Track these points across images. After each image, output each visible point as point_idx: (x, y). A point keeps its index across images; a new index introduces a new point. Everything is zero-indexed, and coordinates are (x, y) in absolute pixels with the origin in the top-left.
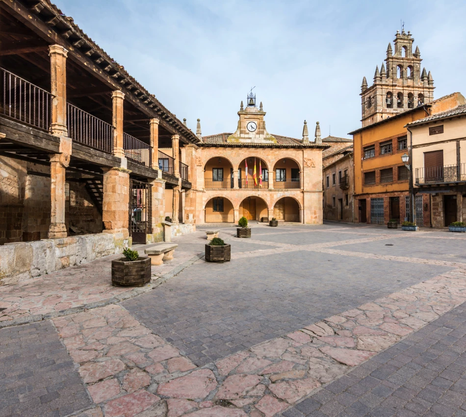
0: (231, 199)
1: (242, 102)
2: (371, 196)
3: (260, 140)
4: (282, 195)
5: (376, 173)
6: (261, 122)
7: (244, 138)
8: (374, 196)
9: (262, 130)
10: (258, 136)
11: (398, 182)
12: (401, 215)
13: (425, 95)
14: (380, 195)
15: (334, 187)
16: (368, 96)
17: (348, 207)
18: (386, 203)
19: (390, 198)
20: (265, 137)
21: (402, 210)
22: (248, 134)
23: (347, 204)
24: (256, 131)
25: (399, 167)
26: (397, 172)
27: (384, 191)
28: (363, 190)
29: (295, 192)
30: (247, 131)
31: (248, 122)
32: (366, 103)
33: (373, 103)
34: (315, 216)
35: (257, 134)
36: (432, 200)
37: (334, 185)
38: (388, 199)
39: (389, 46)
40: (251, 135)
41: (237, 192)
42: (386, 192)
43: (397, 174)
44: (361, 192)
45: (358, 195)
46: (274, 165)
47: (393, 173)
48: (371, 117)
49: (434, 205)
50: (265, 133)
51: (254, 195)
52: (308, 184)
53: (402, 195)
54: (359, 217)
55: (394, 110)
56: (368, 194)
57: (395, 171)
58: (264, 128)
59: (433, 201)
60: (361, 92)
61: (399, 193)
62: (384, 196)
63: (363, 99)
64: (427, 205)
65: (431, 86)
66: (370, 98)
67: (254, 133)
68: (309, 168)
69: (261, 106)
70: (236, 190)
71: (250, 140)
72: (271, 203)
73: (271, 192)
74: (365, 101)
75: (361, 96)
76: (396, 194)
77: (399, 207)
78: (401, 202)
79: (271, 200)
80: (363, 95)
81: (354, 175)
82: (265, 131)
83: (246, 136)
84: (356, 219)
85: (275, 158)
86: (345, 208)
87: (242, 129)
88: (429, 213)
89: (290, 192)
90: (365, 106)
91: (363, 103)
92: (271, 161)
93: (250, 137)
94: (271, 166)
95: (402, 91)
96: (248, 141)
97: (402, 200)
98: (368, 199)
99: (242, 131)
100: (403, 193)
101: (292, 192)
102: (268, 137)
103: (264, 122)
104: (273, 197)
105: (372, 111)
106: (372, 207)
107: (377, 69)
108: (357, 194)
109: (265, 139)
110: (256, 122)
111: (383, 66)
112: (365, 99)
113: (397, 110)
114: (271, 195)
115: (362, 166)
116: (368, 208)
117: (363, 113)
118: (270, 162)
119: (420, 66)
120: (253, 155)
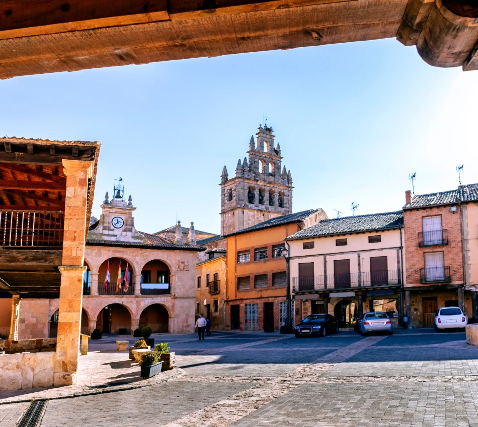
0: (88, 308)
1: (107, 193)
2: (245, 301)
3: (127, 238)
4: (150, 302)
5: (251, 278)
6: (130, 217)
7: (108, 235)
8: (248, 301)
9: (130, 227)
10: (124, 233)
11: (273, 288)
12: (275, 320)
13: (286, 194)
14: (254, 300)
15: (199, 292)
16: (229, 188)
17: (217, 314)
18: (260, 308)
19: (264, 303)
20: (133, 235)
21: (276, 315)
22: (113, 230)
23: (216, 310)
24: (123, 228)
25: (273, 274)
26: (271, 278)
27: (259, 296)
28: (236, 295)
29: (166, 298)
30: (112, 228)
31: (113, 217)
32: (226, 195)
33: (234, 197)
34: (187, 324)
35: (124, 231)
36: (302, 305)
37: (199, 289)
38: (263, 304)
39: (252, 139)
40: (116, 232)
41: (96, 299)
42: (261, 298)
43: (271, 280)
44: (233, 298)
45: (231, 301)
46: (142, 267)
47: (268, 279)
48: (232, 212)
49: (304, 309)
50: (133, 230)
51: (117, 302)
52: (180, 289)
53: (276, 301)
54: (231, 324)
55: (256, 206)
56: (242, 299)
57: (270, 277)
58: (133, 225)
59: (304, 306)
60: (220, 183)
61: (274, 298)
62: (258, 301)
63: (223, 191)
64: (298, 310)
65: (290, 185)
66: (231, 190)
67: (120, 230)
68: (182, 272)
69: (130, 199)
70: (96, 296)
71: (116, 238)
72: (137, 311)
73: (137, 299)
74: (225, 192)
75: (221, 186)
76: (271, 300)
77: (273, 312)
78: (275, 308)
79: (137, 308)
80: (223, 186)
81: (227, 279)
82: (133, 229)
83: (111, 233)
84: (229, 326)
85: (144, 260)
86: (214, 315)
87: (105, 225)
88: (300, 317)
89: (159, 298)
90: (225, 198)
91: (223, 194)
92: (140, 262)
93: (116, 233)
94: (139, 268)
95: (263, 187)
96: (113, 239)
97: (276, 305)
98: (242, 305)
99: (106, 227)
100: (277, 298)
101: (162, 298)
102: (136, 235)
103: (133, 218)
104: (140, 305)
105: (233, 204)
106: (246, 312)
107: (240, 160)
108: (230, 299)
109: (133, 237)
110: (123, 218)
111: (245, 159)
112: (226, 191)
113: (258, 207)
114: (137, 302)
115: (236, 270)
116: (242, 315)
117: (223, 205)
118: (138, 264)
119: (280, 164)
120: (118, 255)
